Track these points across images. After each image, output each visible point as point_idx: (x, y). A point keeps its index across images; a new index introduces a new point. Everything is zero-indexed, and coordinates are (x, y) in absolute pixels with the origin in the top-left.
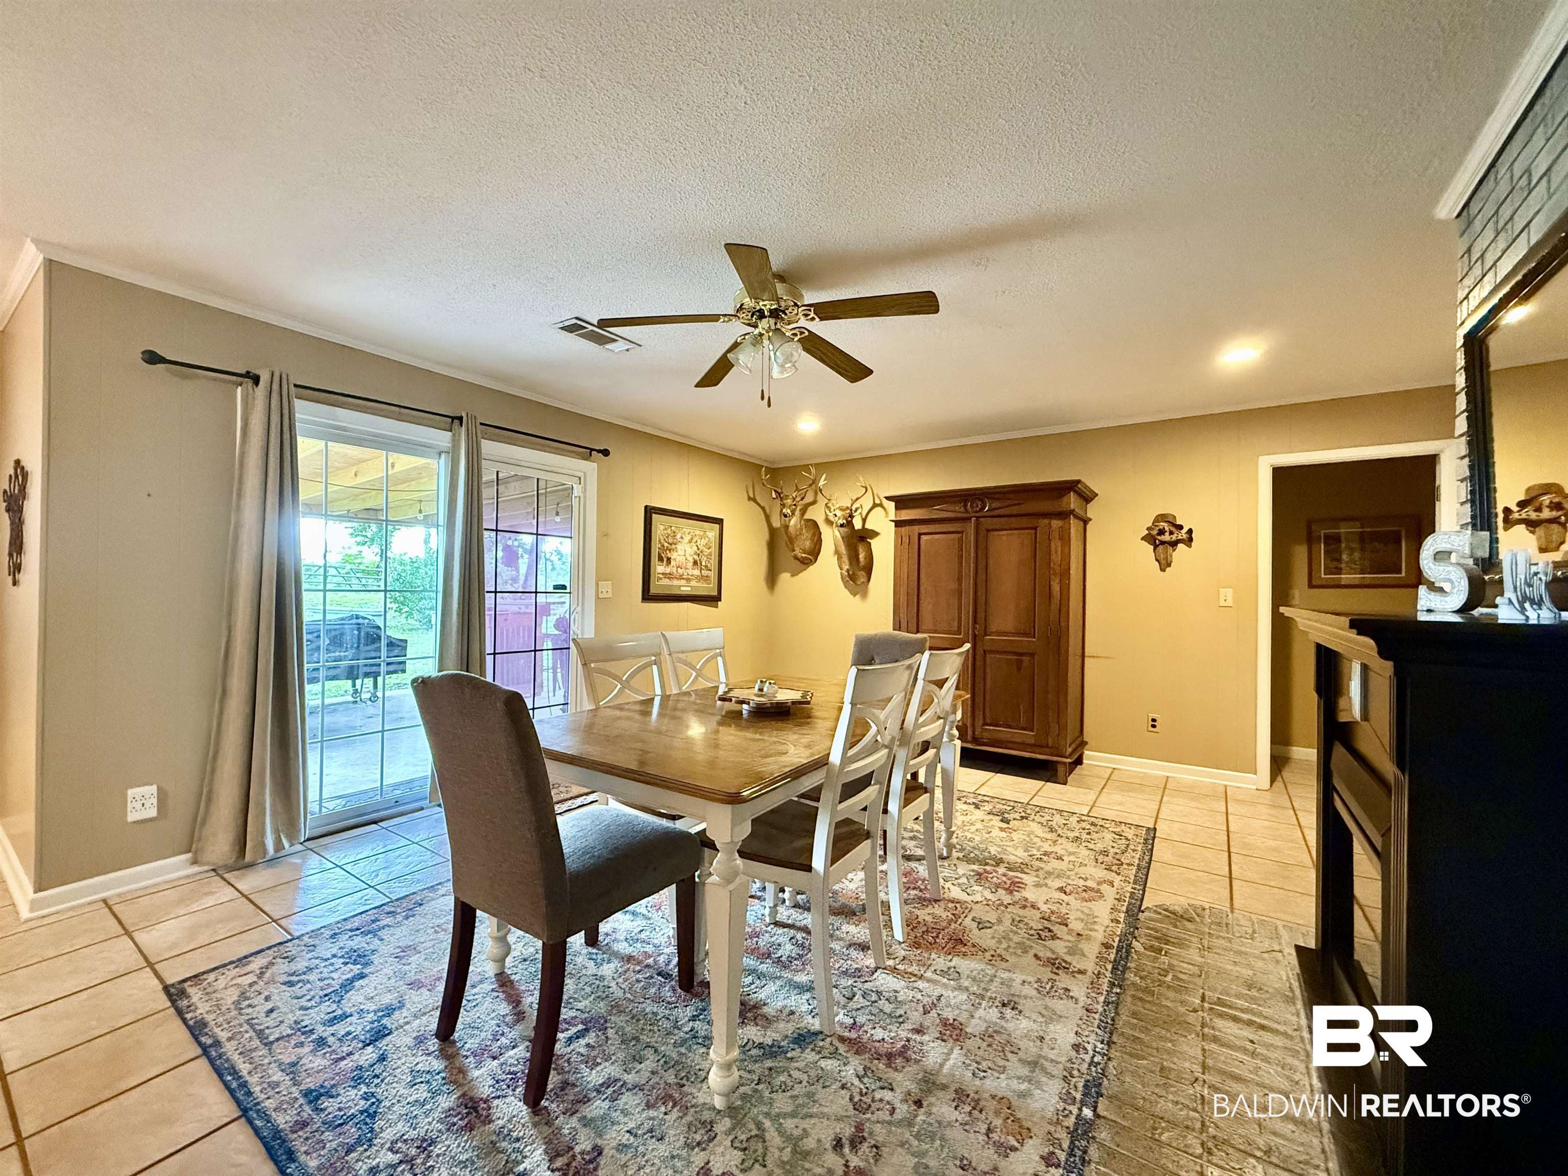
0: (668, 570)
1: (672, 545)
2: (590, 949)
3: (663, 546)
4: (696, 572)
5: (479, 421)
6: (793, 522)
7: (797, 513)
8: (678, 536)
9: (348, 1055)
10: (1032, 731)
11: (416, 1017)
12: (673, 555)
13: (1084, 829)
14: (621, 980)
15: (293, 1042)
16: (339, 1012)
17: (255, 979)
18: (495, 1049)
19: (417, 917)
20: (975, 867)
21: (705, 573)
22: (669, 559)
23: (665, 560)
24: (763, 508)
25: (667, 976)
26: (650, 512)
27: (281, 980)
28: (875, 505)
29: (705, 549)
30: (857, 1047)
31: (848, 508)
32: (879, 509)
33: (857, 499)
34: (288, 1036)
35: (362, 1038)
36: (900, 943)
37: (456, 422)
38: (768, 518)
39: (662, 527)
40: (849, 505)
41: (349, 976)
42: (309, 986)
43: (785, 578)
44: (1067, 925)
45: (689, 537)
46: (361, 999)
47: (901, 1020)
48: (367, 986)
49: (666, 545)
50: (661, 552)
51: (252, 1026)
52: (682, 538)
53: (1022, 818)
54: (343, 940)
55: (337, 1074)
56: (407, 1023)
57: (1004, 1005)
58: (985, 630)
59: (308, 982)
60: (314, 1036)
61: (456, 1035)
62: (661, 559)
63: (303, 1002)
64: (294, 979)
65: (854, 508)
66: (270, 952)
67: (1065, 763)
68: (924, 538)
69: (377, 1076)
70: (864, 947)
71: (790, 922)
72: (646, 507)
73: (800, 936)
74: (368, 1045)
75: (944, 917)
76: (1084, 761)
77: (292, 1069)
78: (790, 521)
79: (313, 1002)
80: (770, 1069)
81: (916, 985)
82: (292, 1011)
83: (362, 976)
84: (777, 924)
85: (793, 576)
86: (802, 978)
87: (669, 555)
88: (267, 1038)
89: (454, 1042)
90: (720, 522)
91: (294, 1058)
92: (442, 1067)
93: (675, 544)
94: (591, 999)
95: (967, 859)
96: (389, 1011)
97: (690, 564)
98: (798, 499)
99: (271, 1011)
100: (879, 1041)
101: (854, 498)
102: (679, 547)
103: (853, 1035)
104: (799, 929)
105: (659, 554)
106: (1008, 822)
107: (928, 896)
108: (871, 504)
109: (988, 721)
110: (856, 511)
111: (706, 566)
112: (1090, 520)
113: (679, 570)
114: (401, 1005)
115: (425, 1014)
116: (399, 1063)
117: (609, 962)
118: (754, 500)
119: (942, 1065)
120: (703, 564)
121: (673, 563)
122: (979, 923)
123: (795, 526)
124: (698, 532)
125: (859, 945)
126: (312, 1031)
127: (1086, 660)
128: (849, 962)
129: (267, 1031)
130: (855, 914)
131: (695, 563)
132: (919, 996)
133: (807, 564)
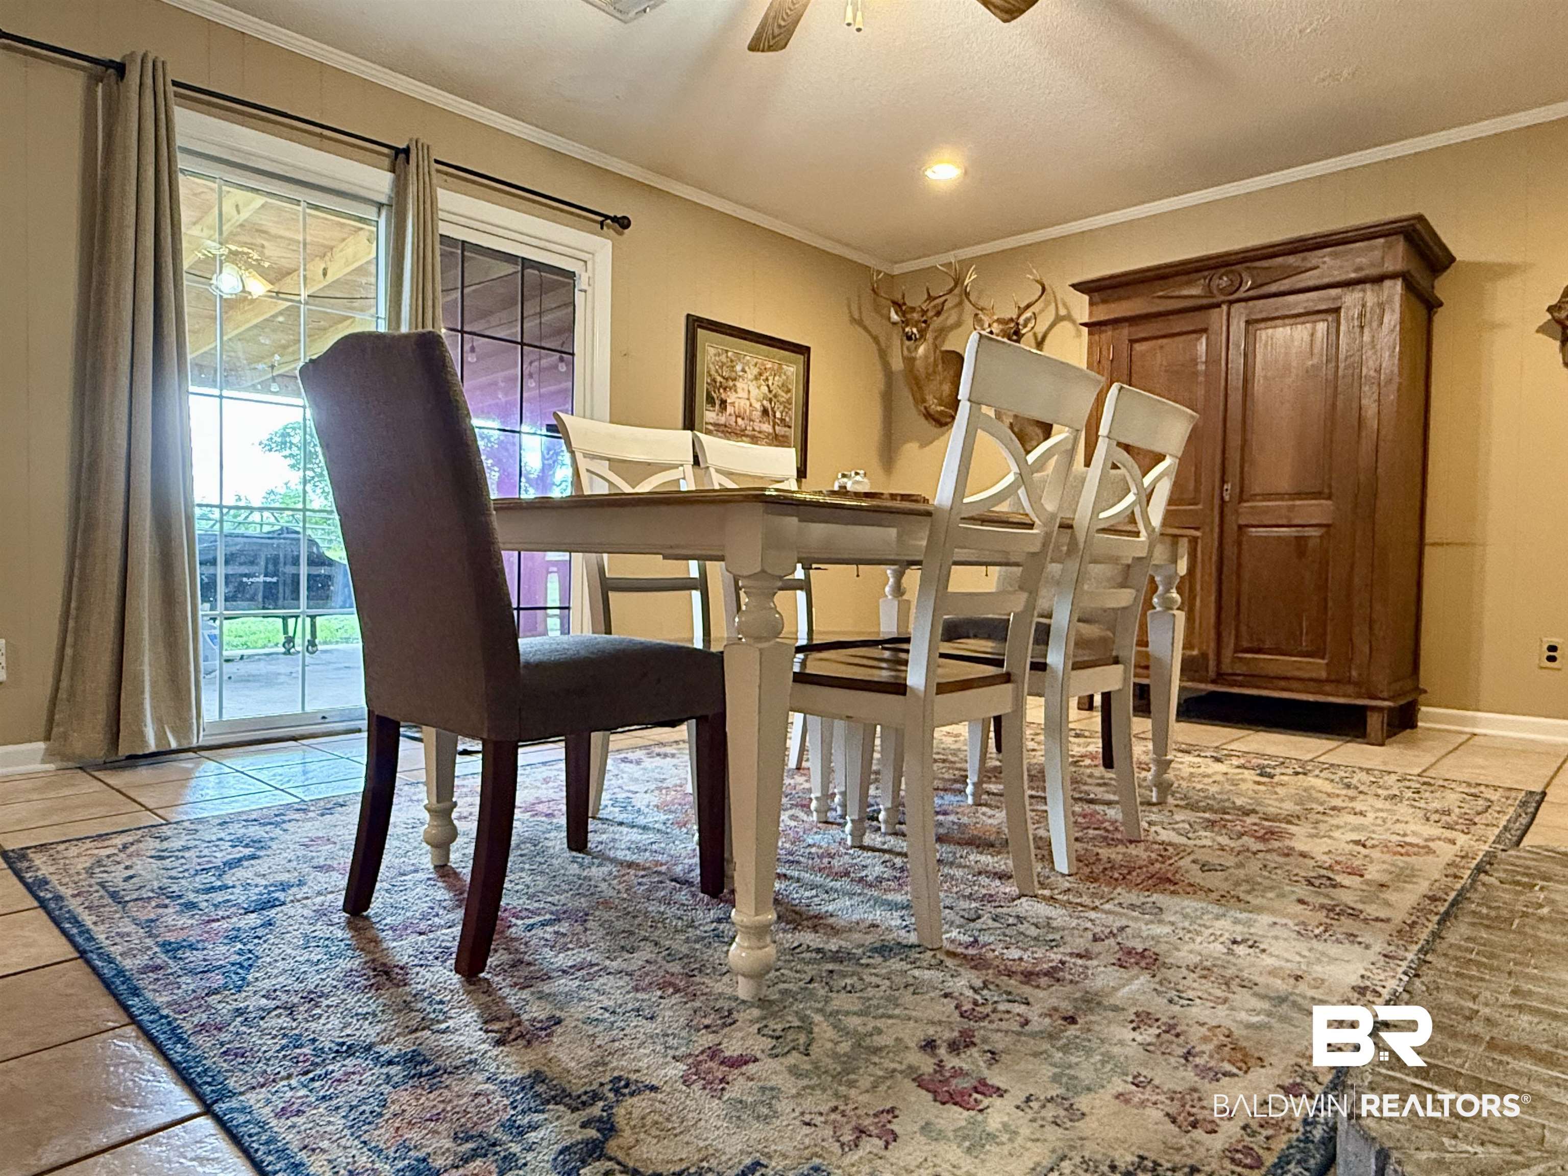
0: (722, 420)
1: (728, 383)
2: (574, 854)
3: (714, 381)
4: (767, 428)
5: (435, 156)
6: (921, 350)
7: (929, 336)
8: (739, 368)
9: (223, 918)
10: (1323, 658)
11: (319, 893)
12: (731, 398)
13: (1409, 788)
14: (615, 882)
15: (153, 904)
16: (219, 883)
17: (116, 851)
18: (423, 926)
19: (337, 815)
20: (1207, 815)
21: (780, 430)
22: (723, 403)
23: (718, 402)
24: (876, 339)
25: (687, 883)
26: (695, 324)
27: (149, 854)
28: (1058, 319)
29: (780, 392)
30: (978, 963)
31: (1012, 320)
32: (1066, 324)
33: (1028, 306)
34: (149, 898)
35: (246, 906)
36: (1063, 875)
37: (402, 156)
38: (883, 354)
39: (712, 351)
40: (1014, 317)
41: (238, 856)
42: (183, 861)
43: (911, 449)
44: (1362, 876)
45: (755, 371)
46: (250, 875)
47: (1053, 944)
48: (262, 866)
49: (719, 379)
50: (711, 389)
51: (104, 887)
52: (744, 371)
53: (1297, 774)
54: (233, 828)
55: (207, 932)
56: (307, 898)
57: (1235, 942)
58: (1242, 491)
59: (183, 857)
60: (182, 901)
61: (370, 912)
62: (710, 400)
63: (174, 873)
64: (166, 854)
65: (1021, 321)
66: (139, 832)
67: (1380, 709)
68: (1138, 347)
69: (259, 938)
70: (1003, 876)
71: (885, 847)
72: (688, 316)
73: (898, 861)
74: (252, 912)
75: (1145, 857)
76: (1420, 724)
77: (149, 926)
78: (917, 348)
79: (186, 874)
80: (831, 972)
81: (1086, 914)
82: (157, 879)
83: (253, 857)
84: (863, 848)
85: (922, 446)
86: (899, 898)
87: (723, 396)
88: (122, 898)
89: (367, 918)
90: (804, 351)
91: (152, 916)
92: (349, 936)
93: (734, 380)
94: (569, 895)
95: (1193, 807)
96: (284, 887)
97: (757, 414)
98: (930, 314)
99: (131, 877)
100: (1014, 960)
101: (1022, 305)
102: (740, 384)
103: (971, 951)
104: (899, 854)
105: (708, 393)
106: (1271, 776)
107: (1119, 836)
108: (1052, 318)
109: (1245, 644)
110: (1025, 326)
111: (782, 420)
112: (1441, 304)
113: (739, 420)
114: (301, 884)
115: (332, 892)
116: (290, 928)
117: (600, 865)
118: (860, 323)
119: (1115, 989)
120: (778, 415)
121: (730, 409)
122: (1204, 865)
123: (926, 357)
124: (769, 365)
125: (995, 874)
126: (180, 897)
127: (1427, 550)
128: (976, 888)
129: (122, 893)
130: (992, 846)
131: (765, 412)
132: (1089, 925)
133: (946, 424)
